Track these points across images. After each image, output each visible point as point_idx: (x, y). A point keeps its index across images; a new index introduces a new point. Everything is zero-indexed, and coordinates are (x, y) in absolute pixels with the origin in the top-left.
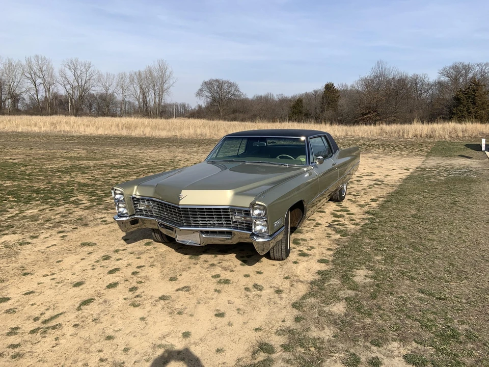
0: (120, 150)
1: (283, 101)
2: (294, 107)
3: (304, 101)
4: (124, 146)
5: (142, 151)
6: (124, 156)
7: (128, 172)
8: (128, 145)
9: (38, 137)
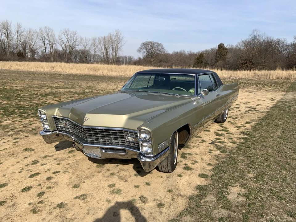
0: (85, 83)
1: (191, 55)
2: (198, 59)
3: (204, 55)
4: (88, 80)
5: (98, 84)
6: (86, 87)
7: (83, 97)
8: (91, 80)
9: (41, 74)
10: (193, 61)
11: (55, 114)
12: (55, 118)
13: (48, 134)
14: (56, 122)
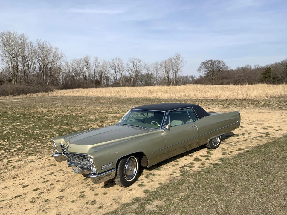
2: (265, 73)
10: (259, 76)
11: (61, 143)
12: (61, 145)
13: (57, 155)
14: (62, 148)
